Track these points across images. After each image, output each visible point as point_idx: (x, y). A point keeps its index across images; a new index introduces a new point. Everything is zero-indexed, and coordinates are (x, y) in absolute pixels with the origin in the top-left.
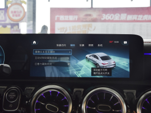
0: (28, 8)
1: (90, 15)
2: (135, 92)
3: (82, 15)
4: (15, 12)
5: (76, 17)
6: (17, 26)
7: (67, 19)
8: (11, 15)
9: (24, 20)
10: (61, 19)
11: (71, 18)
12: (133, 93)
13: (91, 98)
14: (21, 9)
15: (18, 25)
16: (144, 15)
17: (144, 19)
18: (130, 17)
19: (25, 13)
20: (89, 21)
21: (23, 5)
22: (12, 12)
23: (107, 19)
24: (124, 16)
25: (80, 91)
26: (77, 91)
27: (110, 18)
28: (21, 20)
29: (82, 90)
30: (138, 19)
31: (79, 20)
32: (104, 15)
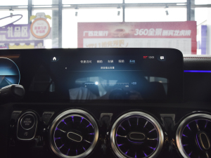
0: (54, 24)
1: (122, 30)
2: (174, 116)
3: (113, 30)
4: (39, 28)
5: (107, 33)
6: (41, 44)
7: (96, 35)
8: (35, 31)
9: (49, 36)
10: (89, 35)
11: (101, 33)
12: (171, 118)
13: (122, 125)
14: (45, 24)
15: (42, 42)
16: (180, 30)
17: (180, 35)
18: (166, 33)
19: (50, 28)
20: (121, 37)
21: (48, 20)
22: (36, 28)
23: (140, 35)
24: (159, 31)
25: (109, 116)
26: (104, 116)
27: (143, 33)
28: (45, 37)
29: (111, 114)
30: (175, 35)
31: (109, 36)
32: (137, 30)
